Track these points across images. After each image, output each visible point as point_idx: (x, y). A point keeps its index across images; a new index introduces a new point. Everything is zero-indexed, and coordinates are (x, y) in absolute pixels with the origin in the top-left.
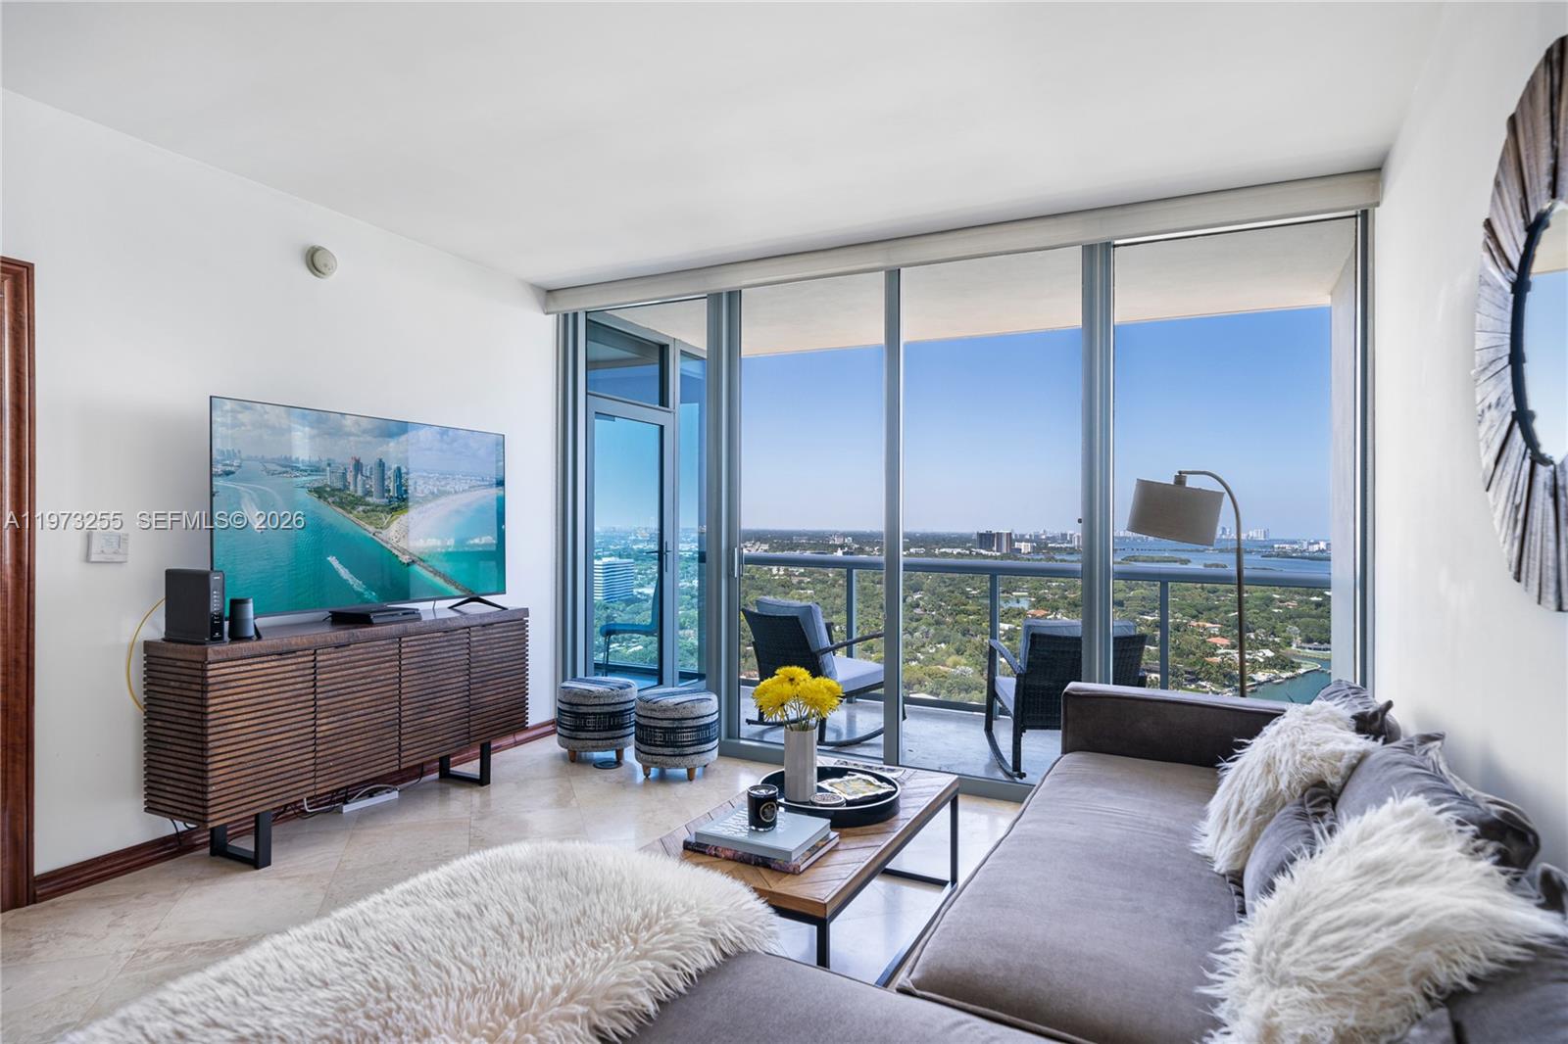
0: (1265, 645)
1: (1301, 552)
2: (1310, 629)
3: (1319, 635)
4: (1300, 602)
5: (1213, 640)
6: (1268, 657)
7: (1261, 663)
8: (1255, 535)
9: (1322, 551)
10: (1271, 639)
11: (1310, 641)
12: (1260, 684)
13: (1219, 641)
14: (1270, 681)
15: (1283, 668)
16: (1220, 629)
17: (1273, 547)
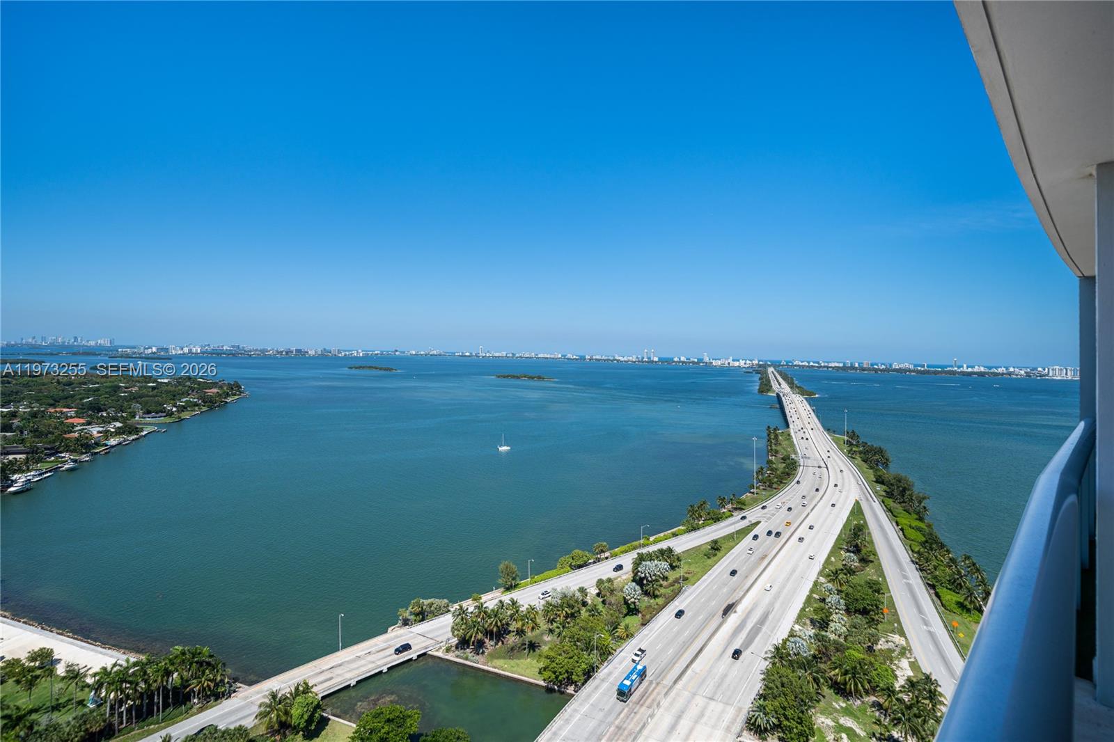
0: (115, 419)
1: (139, 354)
2: (149, 405)
3: (155, 408)
4: (140, 388)
5: (70, 421)
6: (118, 427)
7: (113, 432)
8: (102, 342)
9: (154, 353)
10: (119, 415)
11: (149, 412)
12: (112, 447)
13: (76, 421)
14: (120, 444)
15: (130, 433)
16: (76, 412)
17: (117, 351)
